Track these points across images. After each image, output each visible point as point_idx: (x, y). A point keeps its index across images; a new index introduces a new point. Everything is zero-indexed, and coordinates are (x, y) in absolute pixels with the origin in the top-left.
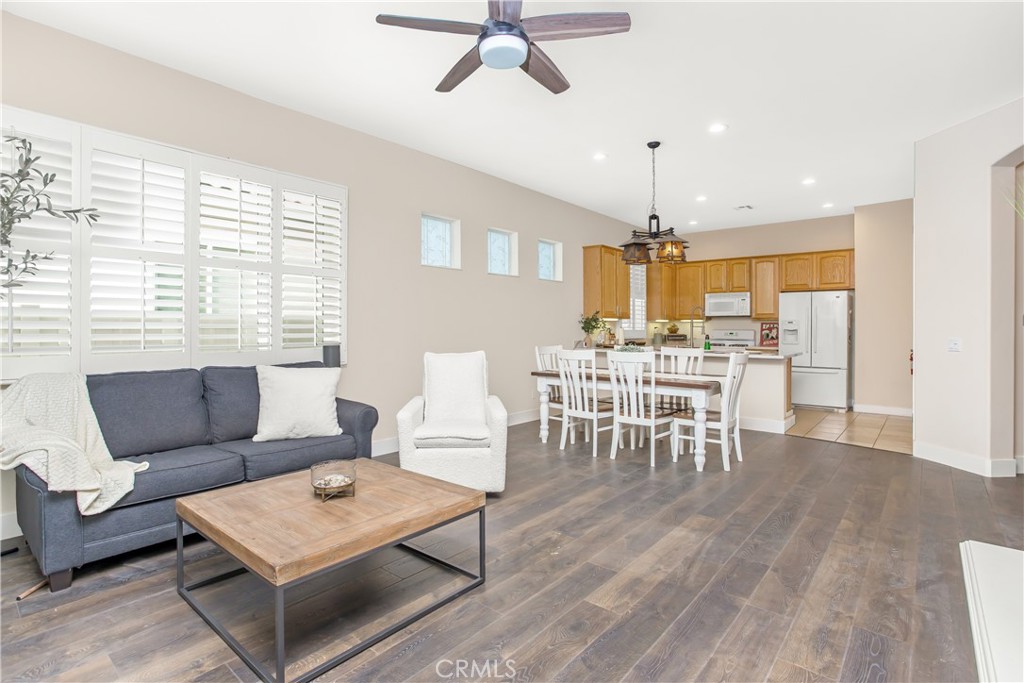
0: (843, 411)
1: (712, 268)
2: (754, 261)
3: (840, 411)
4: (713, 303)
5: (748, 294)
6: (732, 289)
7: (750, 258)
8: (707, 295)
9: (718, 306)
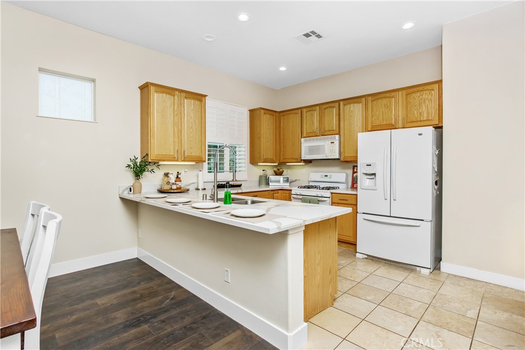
0: (426, 272)
1: (308, 113)
2: (342, 103)
3: (423, 270)
4: (307, 148)
5: (337, 136)
6: (323, 133)
7: (339, 101)
8: (303, 140)
9: (312, 150)
